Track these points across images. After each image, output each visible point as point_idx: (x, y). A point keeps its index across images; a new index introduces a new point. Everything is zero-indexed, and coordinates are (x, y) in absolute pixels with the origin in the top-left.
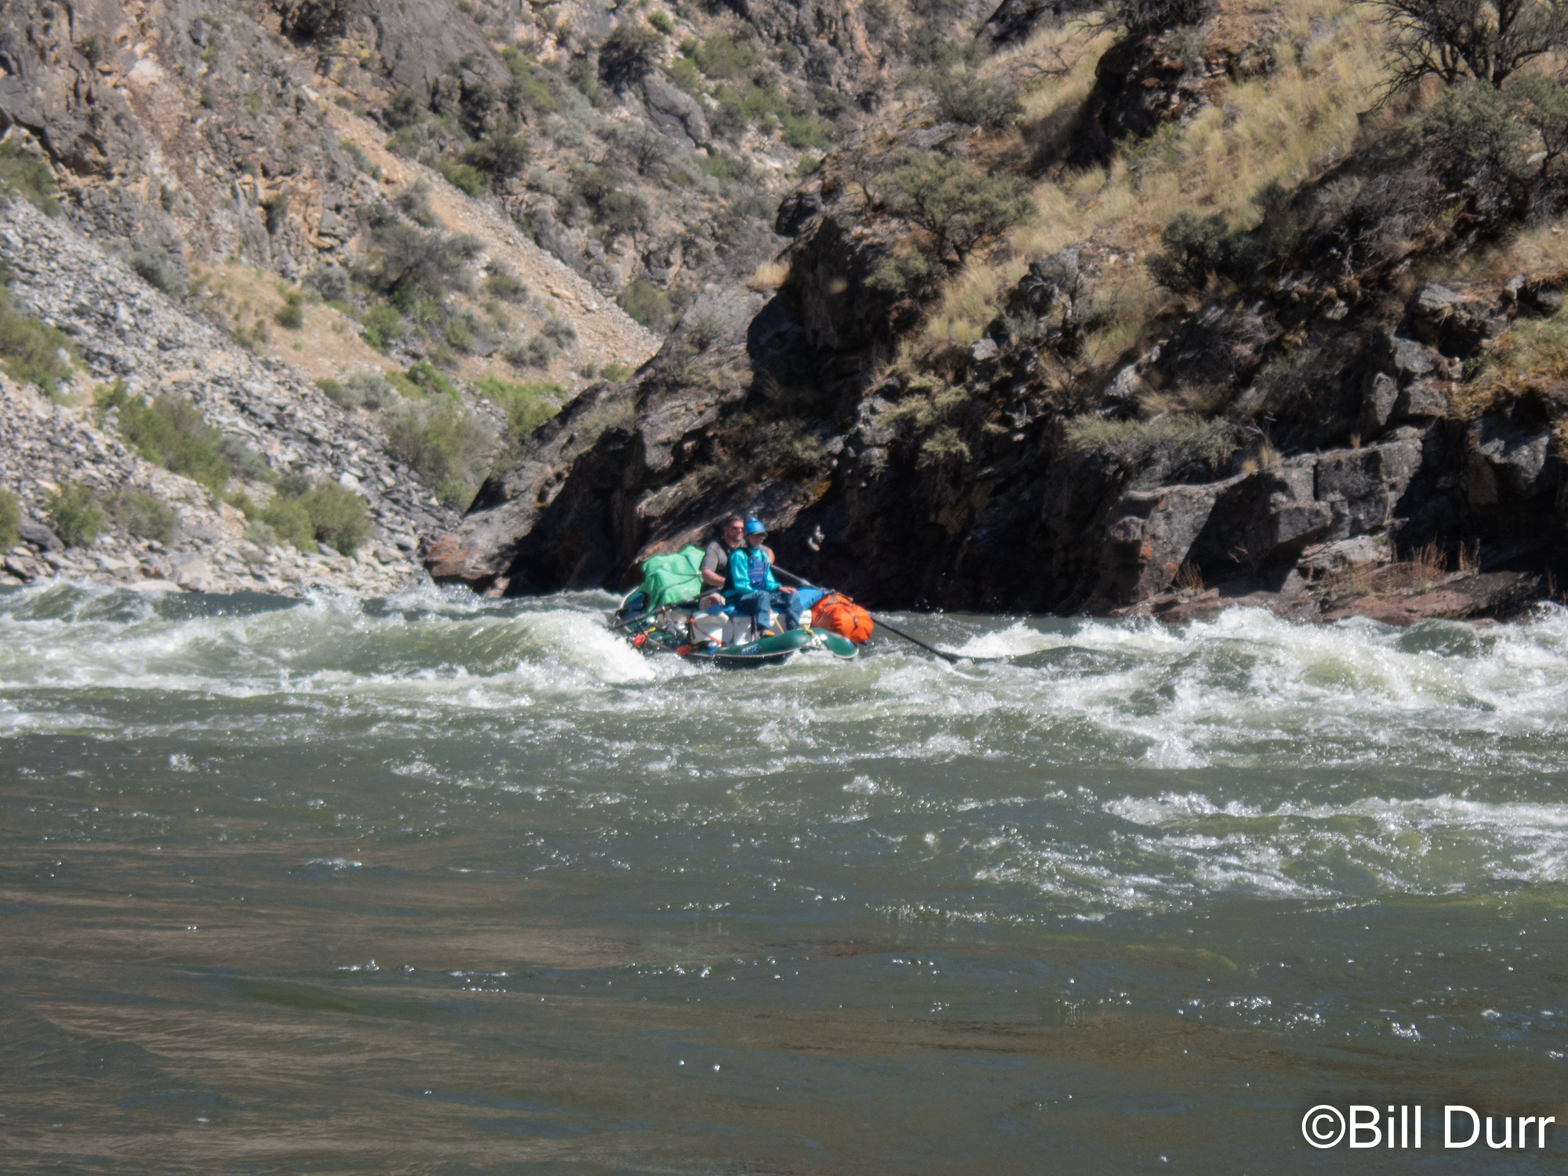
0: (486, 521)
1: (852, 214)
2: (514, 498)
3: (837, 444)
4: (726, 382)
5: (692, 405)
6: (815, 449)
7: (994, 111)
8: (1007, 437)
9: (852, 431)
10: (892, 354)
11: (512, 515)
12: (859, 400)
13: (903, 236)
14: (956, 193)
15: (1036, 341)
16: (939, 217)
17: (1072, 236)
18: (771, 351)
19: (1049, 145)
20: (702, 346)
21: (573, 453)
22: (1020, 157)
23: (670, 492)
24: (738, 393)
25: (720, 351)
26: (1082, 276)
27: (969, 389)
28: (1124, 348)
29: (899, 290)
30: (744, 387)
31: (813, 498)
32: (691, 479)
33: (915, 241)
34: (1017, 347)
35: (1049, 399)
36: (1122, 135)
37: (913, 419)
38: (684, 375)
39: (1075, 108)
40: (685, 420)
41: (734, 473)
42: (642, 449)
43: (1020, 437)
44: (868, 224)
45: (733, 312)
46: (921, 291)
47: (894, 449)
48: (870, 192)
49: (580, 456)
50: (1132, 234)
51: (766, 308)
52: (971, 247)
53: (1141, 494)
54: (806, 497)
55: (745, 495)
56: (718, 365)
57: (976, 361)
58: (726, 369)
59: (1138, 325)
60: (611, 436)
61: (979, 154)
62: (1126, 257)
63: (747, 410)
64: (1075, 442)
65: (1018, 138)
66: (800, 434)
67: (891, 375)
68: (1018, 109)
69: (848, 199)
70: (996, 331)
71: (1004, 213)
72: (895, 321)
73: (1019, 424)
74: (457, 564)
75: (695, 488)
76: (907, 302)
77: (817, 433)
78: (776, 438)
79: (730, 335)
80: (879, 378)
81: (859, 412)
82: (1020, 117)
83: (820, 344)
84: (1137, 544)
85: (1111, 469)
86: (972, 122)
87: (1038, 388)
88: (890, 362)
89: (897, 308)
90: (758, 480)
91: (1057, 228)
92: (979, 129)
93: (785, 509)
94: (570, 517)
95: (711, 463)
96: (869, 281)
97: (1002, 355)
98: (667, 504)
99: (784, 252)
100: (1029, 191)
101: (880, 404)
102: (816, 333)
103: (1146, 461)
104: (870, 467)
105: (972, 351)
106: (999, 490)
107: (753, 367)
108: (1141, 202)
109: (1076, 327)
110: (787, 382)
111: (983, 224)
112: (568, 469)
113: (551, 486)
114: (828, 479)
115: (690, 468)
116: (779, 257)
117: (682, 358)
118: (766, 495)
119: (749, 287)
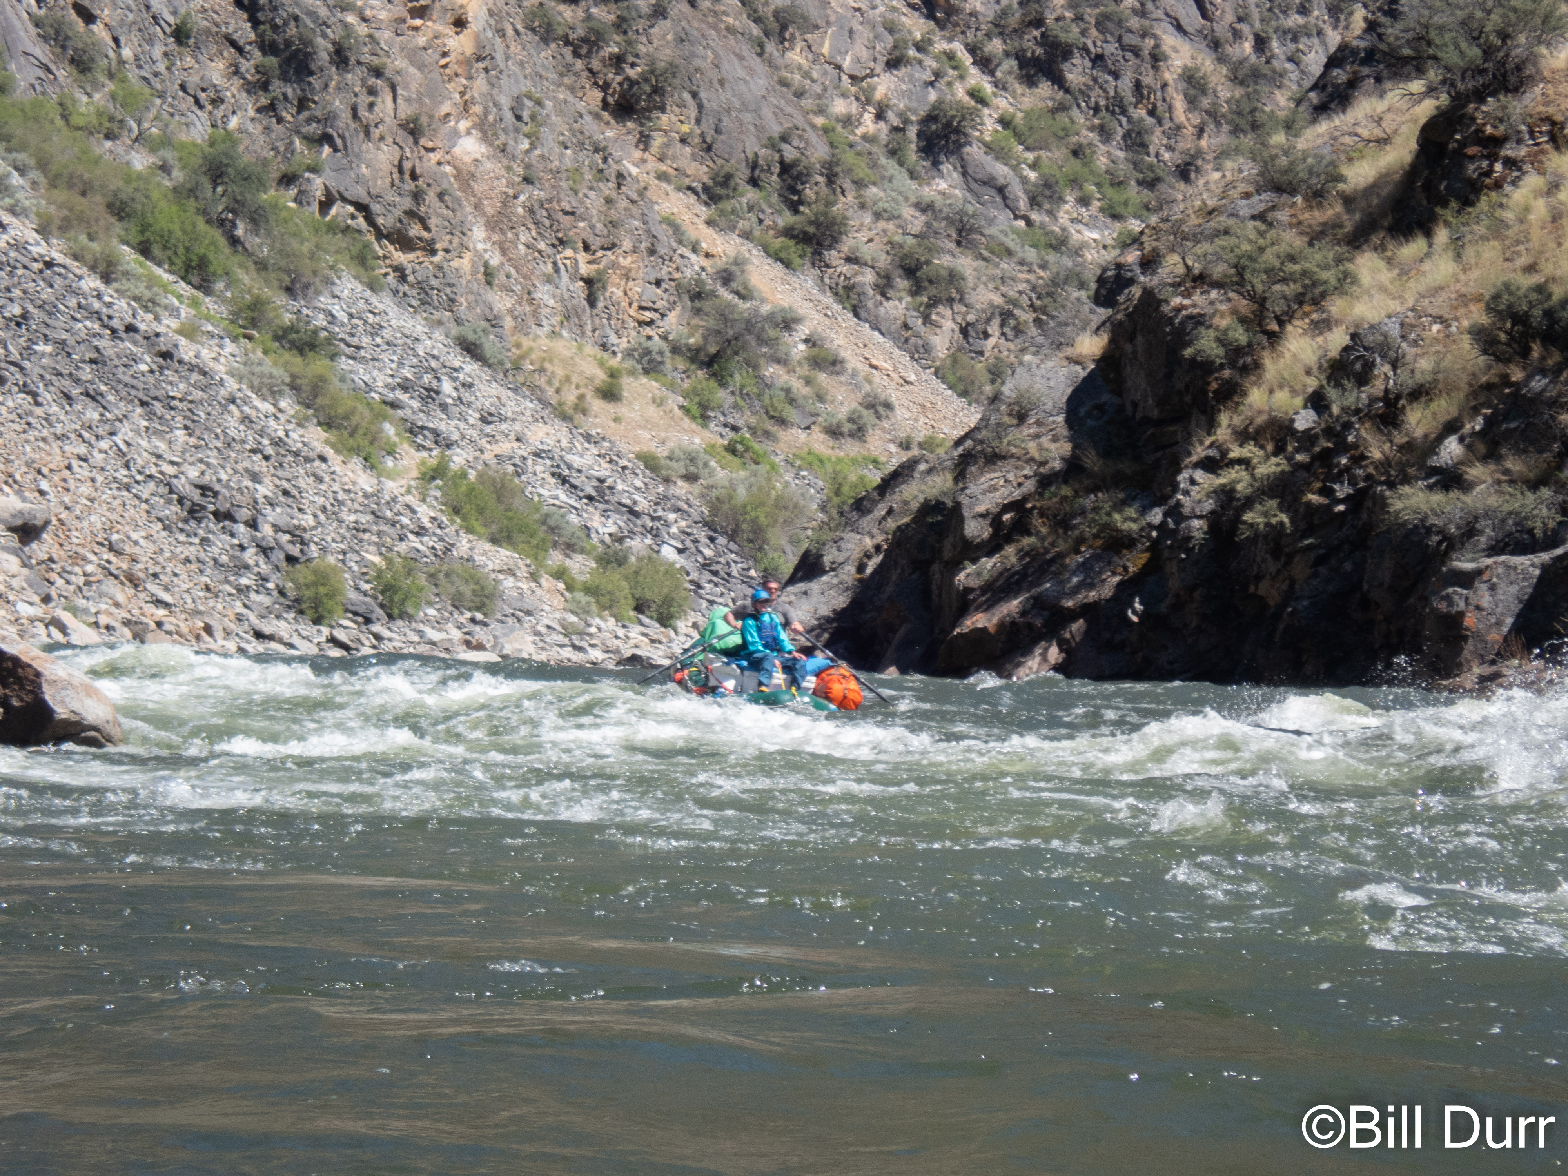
0: (805, 593)
1: (1171, 285)
2: (833, 570)
3: (1156, 516)
4: (1045, 454)
5: (1011, 477)
6: (1134, 520)
7: (1314, 181)
8: (1328, 508)
9: (1172, 502)
10: (1211, 425)
11: (831, 587)
12: (1179, 471)
13: (1224, 307)
14: (1277, 263)
15: (1357, 411)
16: (1259, 287)
17: (1395, 306)
18: (1090, 423)
19: (1370, 214)
20: (1021, 417)
21: (891, 524)
22: (1341, 226)
23: (988, 564)
24: (1057, 465)
25: (1038, 423)
26: (1404, 345)
27: (1290, 459)
28: (1448, 418)
29: (1218, 361)
30: (1063, 459)
31: (1132, 569)
32: (1010, 551)
33: (1234, 312)
34: (1338, 417)
35: (1371, 470)
36: (1445, 204)
37: (1233, 490)
38: (1003, 447)
39: (1397, 177)
40: (1004, 491)
41: (1053, 545)
42: (961, 520)
43: (1341, 508)
44: (1187, 295)
45: (1052, 384)
46: (1241, 362)
47: (1214, 519)
48: (1190, 263)
49: (899, 528)
50: (1455, 303)
51: (1085, 380)
52: (1291, 317)
53: (1464, 563)
54: (1125, 569)
55: (1065, 567)
56: (1037, 436)
57: (1297, 431)
58: (1045, 440)
59: (1462, 395)
60: (930, 508)
61: (1299, 223)
62: (1450, 326)
63: (1066, 482)
64: (1397, 512)
65: (1339, 208)
66: (1120, 506)
67: (1211, 446)
68: (1339, 178)
69: (1167, 270)
70: (1317, 401)
71: (1325, 282)
72: (1214, 392)
73: (1340, 495)
75: (1013, 560)
76: (1227, 373)
77: (1137, 505)
78: (1095, 509)
79: (1049, 407)
80: (1199, 449)
81: (1178, 483)
82: (1341, 186)
83: (1139, 415)
84: (1461, 615)
85: (1436, 538)
86: (1293, 192)
87: (1359, 459)
88: (1209, 434)
89: (1216, 379)
90: (1078, 552)
91: (1378, 297)
92: (1299, 199)
93: (1104, 581)
94: (889, 589)
95: (1029, 534)
96: (1188, 352)
97: (1323, 425)
98: (986, 576)
99: (1103, 324)
100: (1350, 260)
101: (1199, 475)
102: (1135, 404)
103: (1470, 531)
104: (1189, 538)
105: (1292, 421)
106: (1320, 561)
107: (1071, 439)
108: (1464, 270)
109: (1398, 397)
110: (1106, 453)
111: (1303, 294)
112: (887, 540)
113: (868, 556)
114: (1147, 550)
115: (1009, 540)
116: (1098, 329)
117: (1000, 429)
118: (1085, 567)
119: (1068, 358)
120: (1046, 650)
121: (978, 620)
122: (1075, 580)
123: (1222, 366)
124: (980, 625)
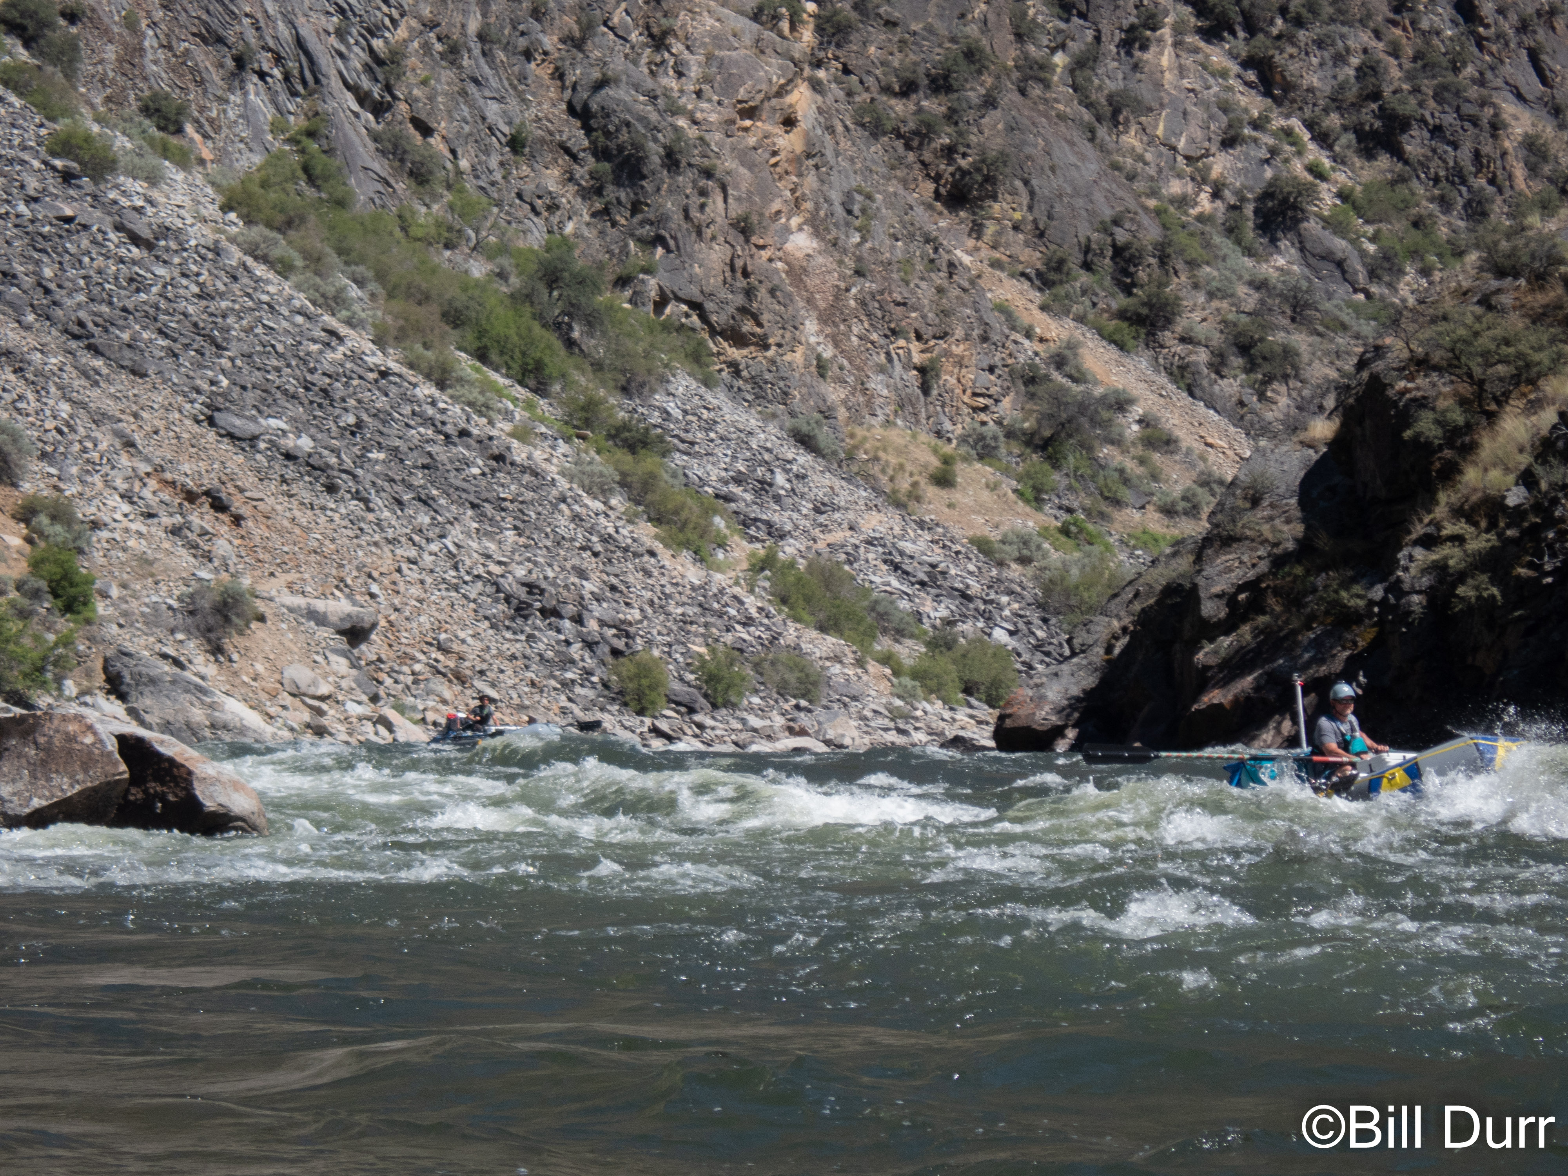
0: (1056, 674)
1: (1394, 369)
2: (1083, 652)
3: (1378, 592)
4: (1278, 535)
5: (1245, 558)
6: (1359, 596)
7: (1537, 264)
8: (1537, 581)
9: (1393, 579)
10: (1431, 502)
11: (1080, 667)
12: (1400, 549)
13: (1447, 389)
14: (1492, 347)
15: (1564, 487)
16: (1477, 370)
18: (1322, 504)
20: (1255, 501)
21: (1137, 607)
22: (1561, 307)
23: (1225, 642)
24: (1290, 546)
25: (1272, 506)
27: (1500, 535)
29: (1437, 442)
30: (1296, 540)
31: (1361, 644)
32: (1246, 630)
33: (1456, 393)
34: (1546, 493)
37: (1446, 566)
38: (1238, 529)
40: (1239, 572)
41: (1287, 623)
42: (1198, 601)
43: (1549, 580)
44: (1411, 378)
45: (1285, 468)
46: (1458, 443)
47: (1430, 593)
48: (1413, 348)
49: (1143, 610)
51: (1317, 462)
52: (1508, 398)
54: (1355, 643)
55: (1297, 643)
56: (1271, 519)
57: (1508, 507)
58: (1277, 522)
60: (1171, 590)
61: (1523, 306)
63: (1299, 562)
65: (1560, 290)
66: (1346, 585)
67: (1430, 524)
68: (1561, 261)
69: (1395, 354)
70: (1528, 478)
71: (1539, 363)
72: (1438, 472)
73: (1548, 568)
74: (1027, 716)
75: (1248, 637)
76: (1447, 453)
77: (1362, 582)
78: (1326, 587)
79: (1281, 491)
80: (1419, 527)
81: (1398, 561)
82: (1563, 269)
83: (1369, 495)
86: (1516, 276)
87: (1564, 533)
88: (1429, 512)
89: (1440, 459)
90: (1310, 628)
92: (1522, 282)
93: (1334, 656)
94: (1135, 669)
95: (1264, 613)
96: (1408, 434)
97: (1532, 501)
98: (1223, 653)
99: (1336, 409)
101: (1419, 553)
102: (1365, 485)
104: (1409, 613)
105: (1504, 498)
106: (1529, 632)
107: (1304, 520)
110: (1336, 533)
111: (1518, 375)
112: (1133, 623)
113: (1117, 639)
114: (1375, 625)
115: (1244, 619)
116: (1331, 413)
117: (1235, 514)
118: (1317, 643)
119: (1301, 442)
120: (1279, 724)
121: (1216, 696)
122: (1307, 656)
123: (1440, 448)
124: (1215, 701)
